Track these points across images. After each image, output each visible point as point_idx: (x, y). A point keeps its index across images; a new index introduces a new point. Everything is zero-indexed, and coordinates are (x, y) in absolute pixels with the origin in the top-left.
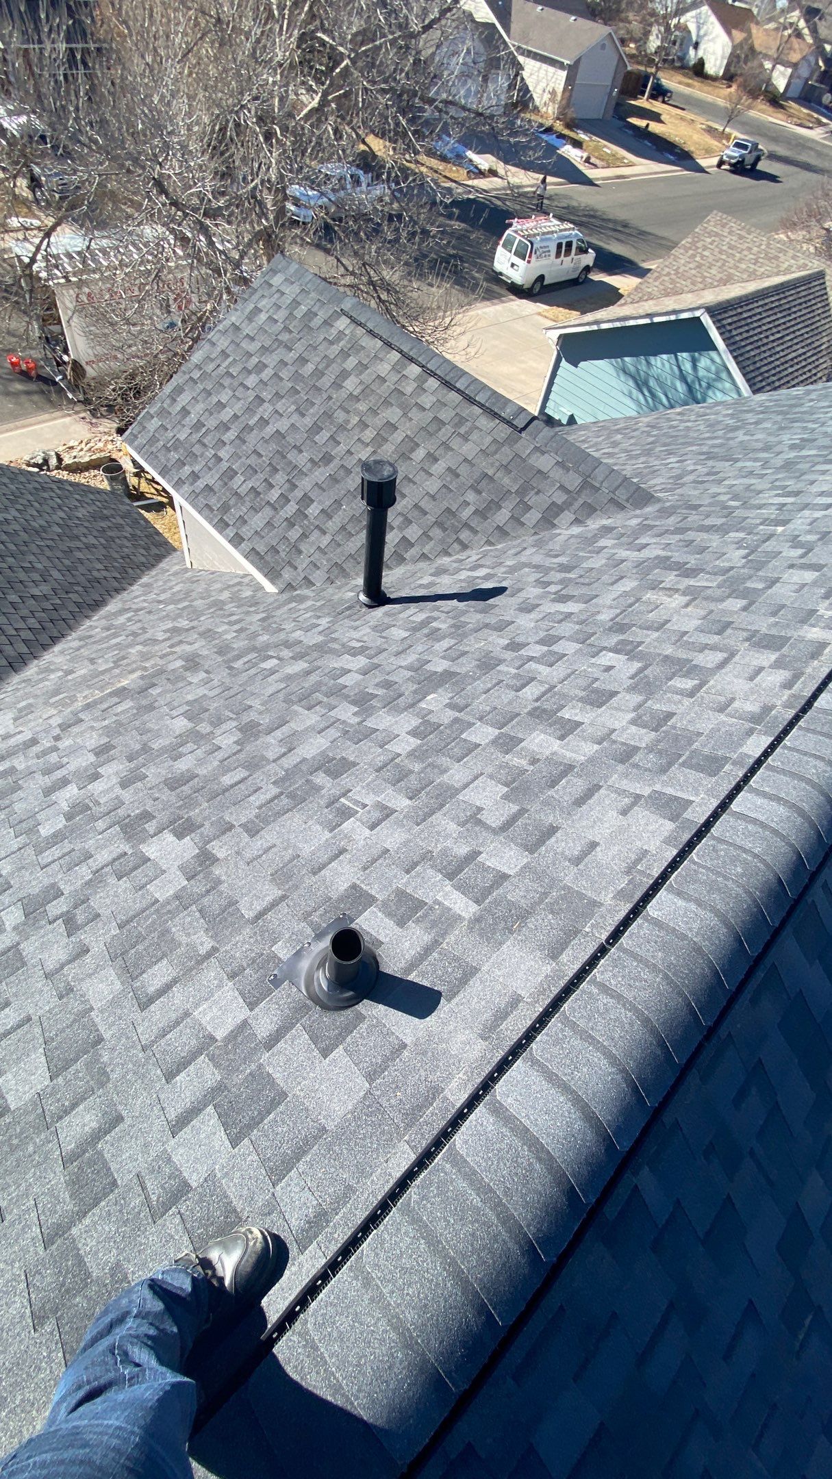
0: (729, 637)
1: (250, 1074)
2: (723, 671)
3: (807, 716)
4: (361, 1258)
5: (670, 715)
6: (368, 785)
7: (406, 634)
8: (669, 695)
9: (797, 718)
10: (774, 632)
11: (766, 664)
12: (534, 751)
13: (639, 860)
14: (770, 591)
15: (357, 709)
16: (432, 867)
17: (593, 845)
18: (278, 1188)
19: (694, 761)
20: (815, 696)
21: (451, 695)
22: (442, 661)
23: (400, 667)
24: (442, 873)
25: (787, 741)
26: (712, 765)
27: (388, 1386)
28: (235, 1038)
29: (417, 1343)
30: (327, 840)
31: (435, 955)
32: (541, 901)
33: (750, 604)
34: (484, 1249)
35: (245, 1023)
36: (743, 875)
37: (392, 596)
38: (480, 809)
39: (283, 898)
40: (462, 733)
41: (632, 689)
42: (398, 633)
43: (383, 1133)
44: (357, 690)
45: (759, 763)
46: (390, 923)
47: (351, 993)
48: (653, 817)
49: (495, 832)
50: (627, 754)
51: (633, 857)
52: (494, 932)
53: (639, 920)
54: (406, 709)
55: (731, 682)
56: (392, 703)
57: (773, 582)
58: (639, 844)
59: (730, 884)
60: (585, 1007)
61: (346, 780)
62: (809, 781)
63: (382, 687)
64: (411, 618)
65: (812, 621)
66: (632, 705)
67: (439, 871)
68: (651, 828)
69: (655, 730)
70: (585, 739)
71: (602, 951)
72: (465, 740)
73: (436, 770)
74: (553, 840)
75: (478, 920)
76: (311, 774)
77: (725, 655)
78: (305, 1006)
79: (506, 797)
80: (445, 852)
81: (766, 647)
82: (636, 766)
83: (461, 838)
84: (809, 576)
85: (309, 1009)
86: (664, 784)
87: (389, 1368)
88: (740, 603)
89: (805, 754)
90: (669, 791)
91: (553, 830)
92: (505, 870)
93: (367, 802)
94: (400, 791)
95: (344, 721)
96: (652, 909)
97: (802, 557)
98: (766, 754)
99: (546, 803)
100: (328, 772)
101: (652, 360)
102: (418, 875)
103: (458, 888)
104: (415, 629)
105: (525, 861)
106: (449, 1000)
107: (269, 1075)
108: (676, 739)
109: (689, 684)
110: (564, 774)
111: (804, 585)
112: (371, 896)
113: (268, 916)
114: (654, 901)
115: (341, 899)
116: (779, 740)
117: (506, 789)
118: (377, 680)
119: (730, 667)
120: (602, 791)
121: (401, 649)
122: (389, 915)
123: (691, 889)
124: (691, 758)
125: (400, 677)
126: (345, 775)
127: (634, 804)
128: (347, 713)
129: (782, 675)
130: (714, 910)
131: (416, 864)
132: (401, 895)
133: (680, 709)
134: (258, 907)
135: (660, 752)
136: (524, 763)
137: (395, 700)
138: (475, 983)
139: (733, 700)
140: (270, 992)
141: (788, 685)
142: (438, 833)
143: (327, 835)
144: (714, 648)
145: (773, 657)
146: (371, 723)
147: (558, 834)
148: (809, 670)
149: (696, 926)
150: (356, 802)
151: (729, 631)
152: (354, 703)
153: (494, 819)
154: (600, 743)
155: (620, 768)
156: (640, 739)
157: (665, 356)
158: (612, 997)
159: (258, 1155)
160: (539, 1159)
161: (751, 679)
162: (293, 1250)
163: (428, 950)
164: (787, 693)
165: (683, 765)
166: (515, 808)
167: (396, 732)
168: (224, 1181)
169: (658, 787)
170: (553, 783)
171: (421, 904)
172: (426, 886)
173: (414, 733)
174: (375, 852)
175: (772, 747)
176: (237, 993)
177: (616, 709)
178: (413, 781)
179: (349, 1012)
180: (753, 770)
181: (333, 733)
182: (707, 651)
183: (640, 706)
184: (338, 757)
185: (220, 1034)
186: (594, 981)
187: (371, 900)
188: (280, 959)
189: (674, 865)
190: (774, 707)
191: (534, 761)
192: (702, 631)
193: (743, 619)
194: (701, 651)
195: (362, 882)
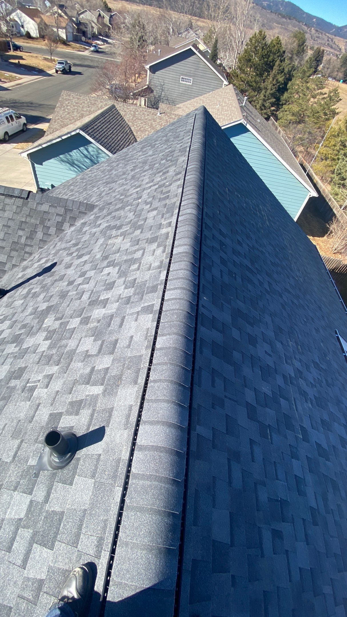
0: (141, 244)
1: (44, 518)
2: (144, 256)
3: (173, 259)
4: (121, 539)
5: (135, 279)
6: (36, 371)
7: (22, 302)
8: (132, 273)
9: (170, 260)
10: (153, 236)
11: (155, 248)
12: (97, 318)
13: (147, 333)
14: (146, 223)
15: (15, 344)
16: (79, 385)
17: (132, 337)
18: (79, 546)
19: (149, 290)
20: (172, 251)
21: (54, 315)
22: (43, 304)
23: (26, 316)
24: (84, 384)
25: (171, 269)
26: (154, 289)
27: (152, 569)
28: (30, 511)
29: (154, 546)
30: (29, 405)
31: (96, 415)
32: (124, 367)
33: (142, 230)
34: (159, 495)
35: (31, 502)
36: (177, 317)
37: (8, 289)
38: (87, 351)
39: (22, 442)
40: (66, 327)
41: (120, 277)
42: (18, 303)
43: (107, 491)
44: (11, 336)
45: (166, 280)
46: (73, 417)
47: (70, 454)
48: (146, 316)
49: (97, 355)
50: (128, 300)
51: (145, 333)
52: (113, 390)
53: (155, 352)
54: (38, 332)
55: (148, 259)
56: (30, 332)
57: (146, 219)
58: (145, 327)
59: (175, 322)
60: (152, 392)
61: (25, 376)
62: (182, 278)
63: (22, 329)
64: (21, 294)
65: (162, 227)
66: (122, 283)
67: (83, 384)
68: (146, 320)
69: (133, 287)
70: (112, 303)
71: (149, 369)
72: (69, 329)
73: (63, 348)
74: (118, 344)
75: (105, 391)
76: (8, 384)
77: (143, 251)
78: (54, 474)
79: (95, 340)
80: (81, 376)
81: (153, 242)
82: (133, 302)
83: (85, 366)
84: (155, 213)
85: (56, 473)
86: (144, 303)
87: (149, 563)
88: (139, 231)
89: (177, 270)
90: (146, 304)
91: (117, 341)
92: (107, 366)
93: (39, 378)
94: (52, 365)
95: (12, 353)
96: (157, 346)
97: (150, 207)
98: (167, 276)
99: (110, 333)
100: (16, 378)
101: (71, 153)
102: (75, 391)
103: (92, 385)
104: (25, 297)
105: (112, 358)
106: (108, 427)
107: (52, 511)
108: (141, 287)
109: (136, 266)
110: (111, 319)
111: (155, 216)
112: (60, 413)
113: (19, 453)
114: (157, 342)
115: (48, 424)
116: (168, 270)
117: (93, 337)
118: (19, 327)
119: (145, 254)
120: (126, 317)
121: (23, 309)
122: (71, 414)
123: (165, 332)
124: (147, 290)
125: (28, 320)
126: (24, 374)
127: (138, 315)
128: (11, 348)
129: (161, 249)
130: (174, 334)
131: (72, 388)
132: (72, 404)
133: (137, 276)
134: (12, 454)
135: (138, 294)
136: (95, 324)
137: (31, 331)
138: (115, 413)
139: (151, 264)
140: (36, 481)
141: (164, 251)
142: (75, 370)
143: (28, 403)
144: (138, 250)
145: (156, 244)
146: (25, 346)
147: (119, 341)
148: (167, 243)
149: (171, 342)
150: (35, 382)
151: (140, 242)
152: (13, 342)
153: (94, 351)
154: (118, 302)
155: (128, 306)
156: (130, 293)
157: (75, 151)
158: (158, 382)
159: (64, 543)
160: (161, 452)
161: (153, 255)
162: (96, 561)
163: (92, 415)
164: (165, 254)
165: (146, 293)
166: (100, 342)
167: (38, 343)
168: (56, 565)
169: (142, 306)
170: (109, 325)
171: (81, 401)
172: (80, 393)
173: (46, 339)
174: (53, 395)
175: (168, 273)
176: (21, 494)
177: (118, 287)
178: (55, 358)
179: (73, 461)
180: (166, 284)
181: (10, 360)
182: (136, 252)
183: (125, 281)
184: (17, 369)
185: (22, 515)
186: (151, 381)
187: (60, 414)
188: (33, 466)
189: (157, 327)
190: (163, 260)
191: (99, 321)
192: (132, 246)
193: (142, 237)
194: (135, 253)
195: (54, 410)
